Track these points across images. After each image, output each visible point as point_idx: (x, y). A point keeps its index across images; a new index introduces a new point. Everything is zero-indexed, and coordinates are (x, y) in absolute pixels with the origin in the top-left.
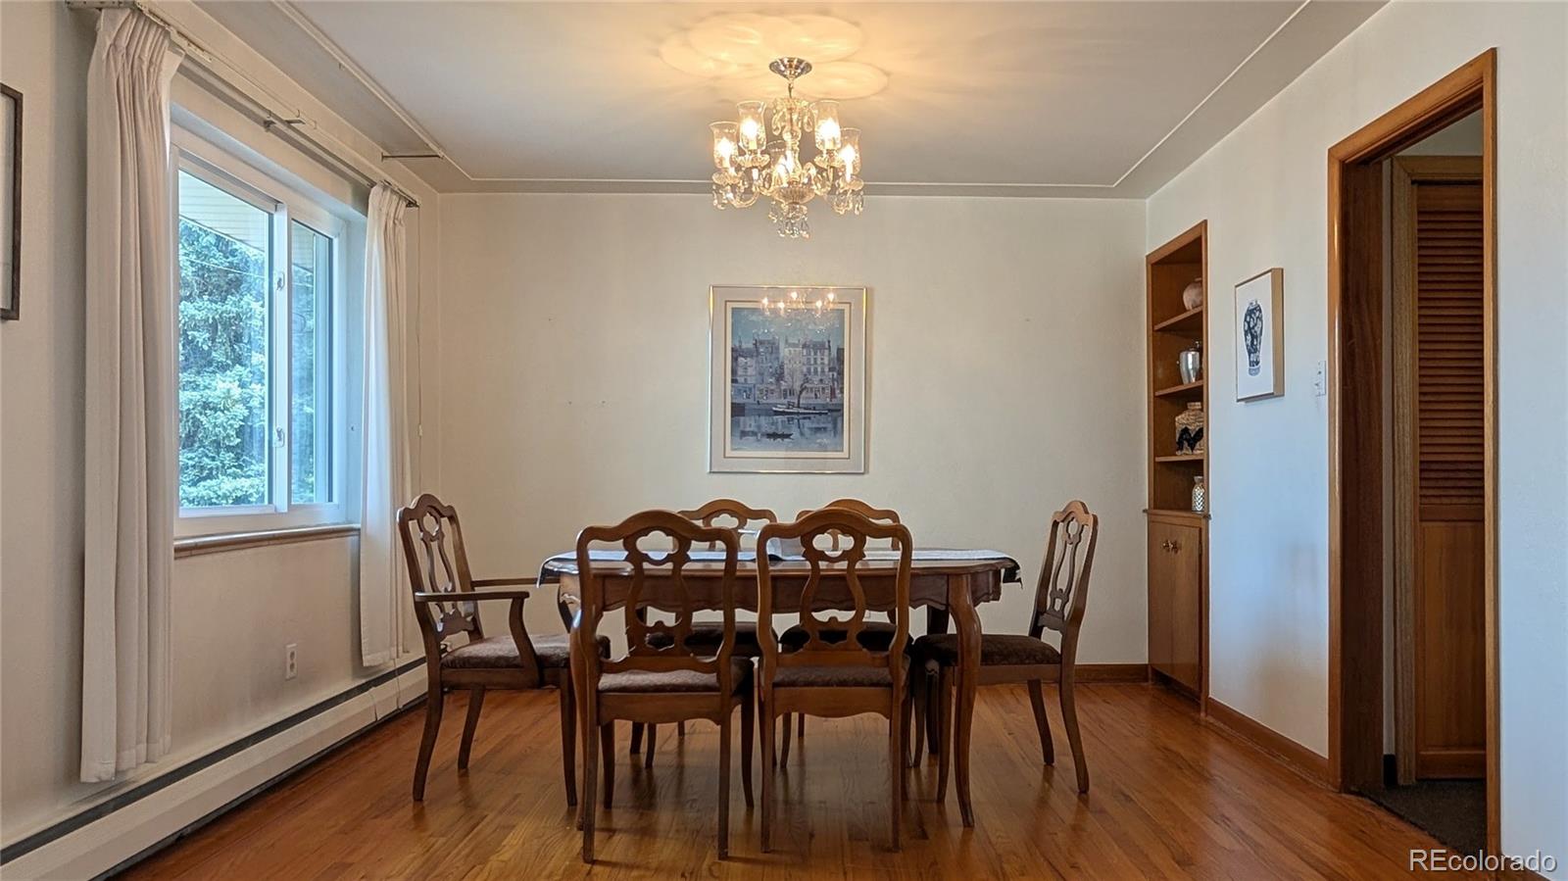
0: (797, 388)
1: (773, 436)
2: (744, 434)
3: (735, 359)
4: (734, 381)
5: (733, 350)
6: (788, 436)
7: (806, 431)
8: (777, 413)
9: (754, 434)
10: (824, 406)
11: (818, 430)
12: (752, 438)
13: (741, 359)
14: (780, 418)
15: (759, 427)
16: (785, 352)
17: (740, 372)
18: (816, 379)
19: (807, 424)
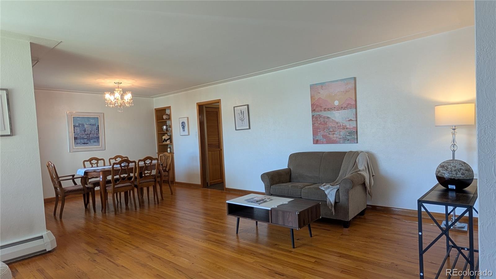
0: (89, 133)
1: (84, 143)
2: (77, 143)
3: (74, 128)
4: (74, 132)
5: (74, 126)
6: (87, 143)
7: (92, 142)
8: (85, 139)
9: (80, 143)
10: (95, 137)
11: (94, 142)
12: (79, 144)
13: (76, 128)
14: (86, 140)
15: (81, 142)
16: (86, 126)
17: (76, 130)
18: (93, 132)
19: (92, 141)
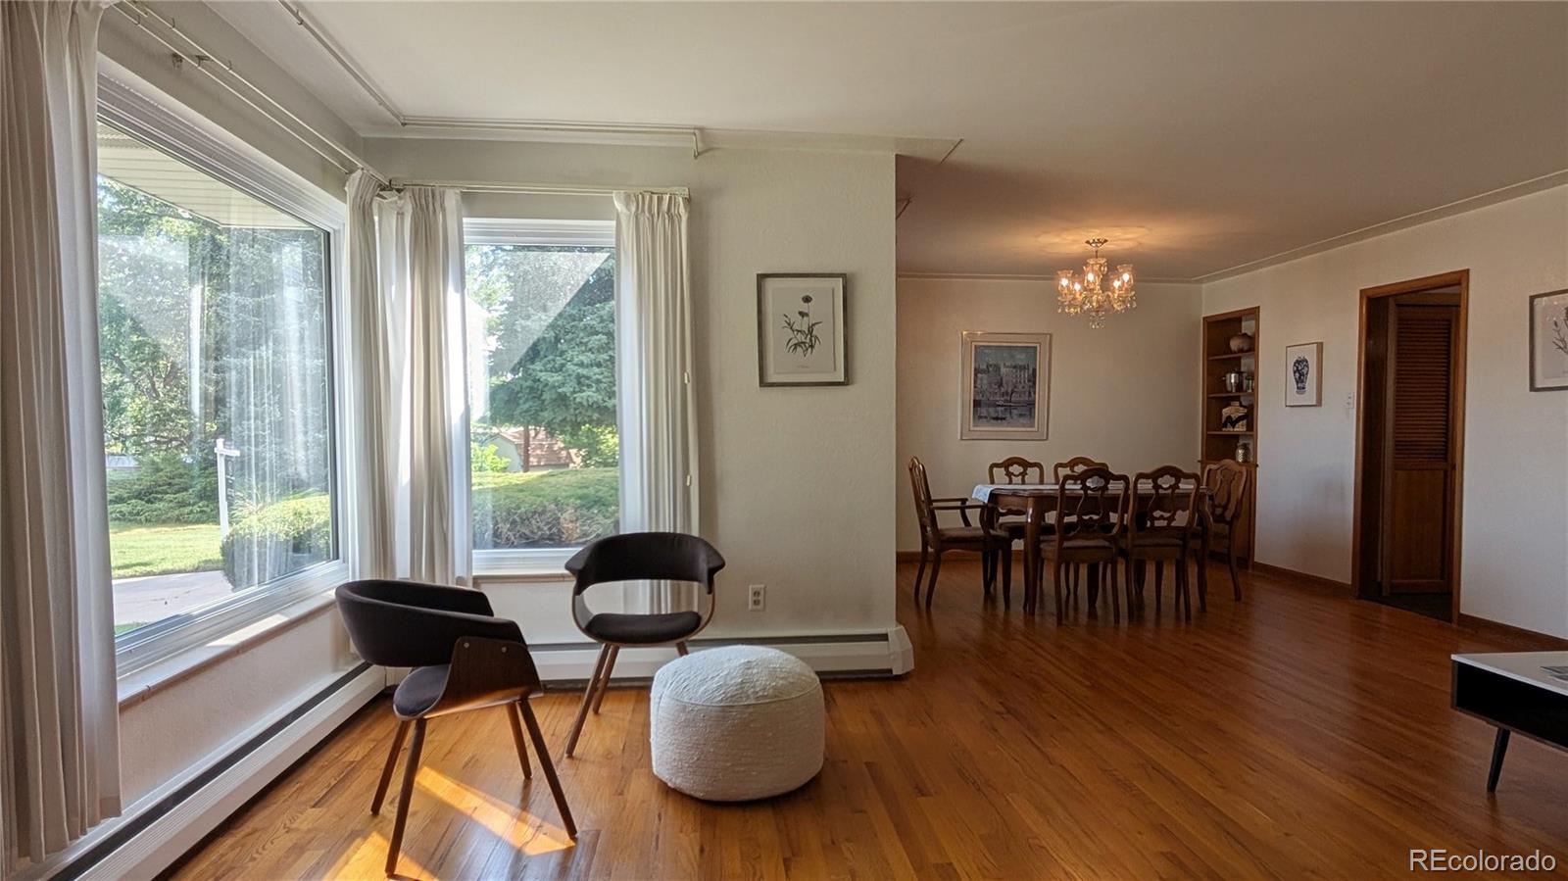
0: (1010, 391)
1: (996, 419)
2: (980, 417)
3: (976, 375)
4: (975, 387)
5: (975, 369)
6: (1002, 419)
7: (1015, 417)
8: (999, 406)
9: (986, 417)
10: (1024, 402)
11: (1021, 415)
12: (985, 420)
13: (979, 375)
14: (1000, 408)
15: (988, 412)
16: (1003, 370)
17: (979, 382)
18: (1021, 387)
19: (1015, 412)
